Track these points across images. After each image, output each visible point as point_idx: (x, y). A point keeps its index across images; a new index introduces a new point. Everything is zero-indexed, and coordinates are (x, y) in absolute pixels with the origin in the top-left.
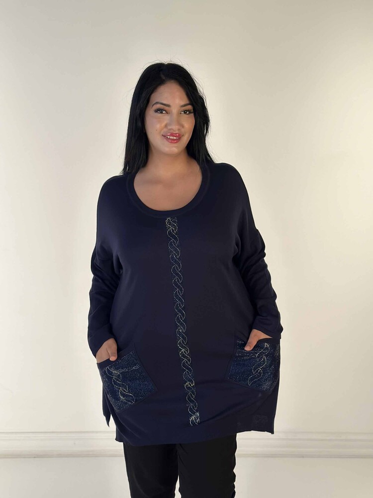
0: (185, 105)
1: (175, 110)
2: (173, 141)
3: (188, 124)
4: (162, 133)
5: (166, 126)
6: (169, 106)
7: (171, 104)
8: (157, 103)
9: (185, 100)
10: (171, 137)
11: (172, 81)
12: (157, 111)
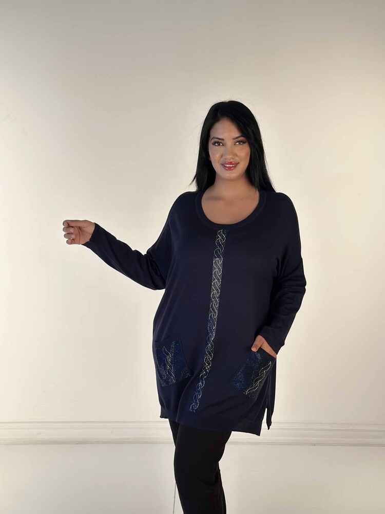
0: (237, 138)
1: (229, 143)
2: (230, 169)
3: (243, 153)
4: (221, 162)
6: (223, 140)
7: (224, 138)
10: (228, 165)
11: (226, 118)
12: (214, 144)
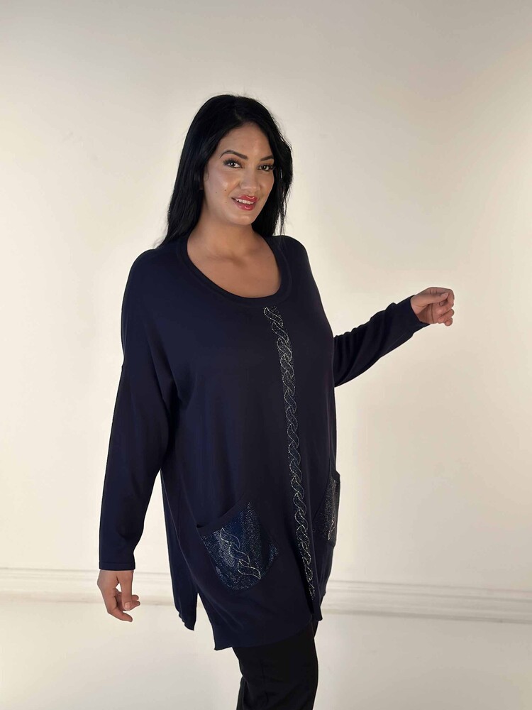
2: (245, 207)
5: (238, 185)
7: (249, 156)
8: (229, 152)
9: (267, 152)
10: (244, 202)
